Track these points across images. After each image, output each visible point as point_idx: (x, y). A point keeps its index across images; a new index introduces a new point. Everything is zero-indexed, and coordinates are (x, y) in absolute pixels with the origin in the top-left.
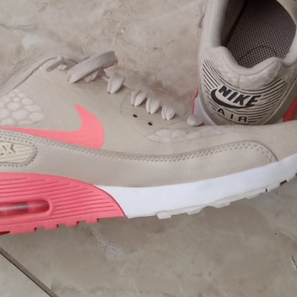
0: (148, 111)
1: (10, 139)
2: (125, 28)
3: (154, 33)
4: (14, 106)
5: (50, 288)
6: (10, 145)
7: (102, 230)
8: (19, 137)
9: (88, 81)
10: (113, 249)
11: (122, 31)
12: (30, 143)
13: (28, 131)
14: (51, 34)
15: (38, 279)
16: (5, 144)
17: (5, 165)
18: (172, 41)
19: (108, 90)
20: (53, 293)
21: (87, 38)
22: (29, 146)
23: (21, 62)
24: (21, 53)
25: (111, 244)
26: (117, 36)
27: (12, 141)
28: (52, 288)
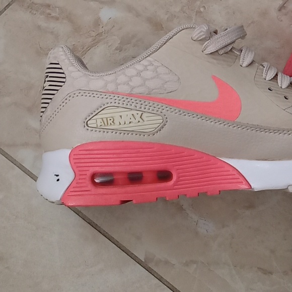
0: (280, 86)
1: (141, 108)
2: (204, 7)
3: (234, 13)
4: (148, 74)
5: (143, 261)
6: (140, 113)
7: (192, 205)
8: (150, 106)
9: (222, 53)
10: (204, 224)
11: (202, 9)
12: (161, 112)
13: (161, 101)
14: (130, 9)
15: (130, 251)
16: (135, 113)
17: (132, 134)
18: (252, 23)
19: (241, 63)
20: (146, 265)
21: (166, 14)
22: (159, 115)
23: (100, 34)
24: (100, 25)
25: (203, 218)
26: (196, 14)
27: (142, 109)
28: (145, 261)
